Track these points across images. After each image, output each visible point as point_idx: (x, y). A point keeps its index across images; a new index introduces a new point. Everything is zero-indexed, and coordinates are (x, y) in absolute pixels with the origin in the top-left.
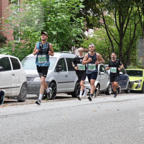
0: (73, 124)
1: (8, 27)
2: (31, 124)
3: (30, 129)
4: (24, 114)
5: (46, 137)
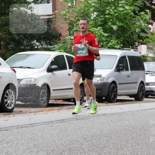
0: (138, 131)
2: (90, 130)
3: (90, 136)
4: (82, 119)
5: (108, 145)
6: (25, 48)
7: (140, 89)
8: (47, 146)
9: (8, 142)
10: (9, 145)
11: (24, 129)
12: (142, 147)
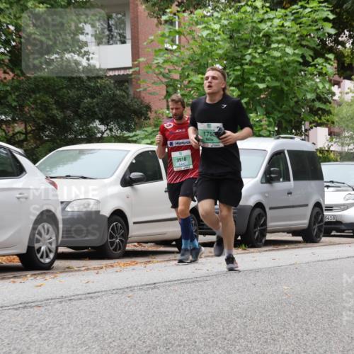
0: (308, 305)
1: (153, 81)
2: (210, 304)
3: (209, 315)
4: (193, 282)
5: (245, 335)
6: (75, 136)
7: (313, 219)
8: (121, 338)
9: (41, 330)
10: (43, 336)
11: (74, 303)
12: (315, 338)
